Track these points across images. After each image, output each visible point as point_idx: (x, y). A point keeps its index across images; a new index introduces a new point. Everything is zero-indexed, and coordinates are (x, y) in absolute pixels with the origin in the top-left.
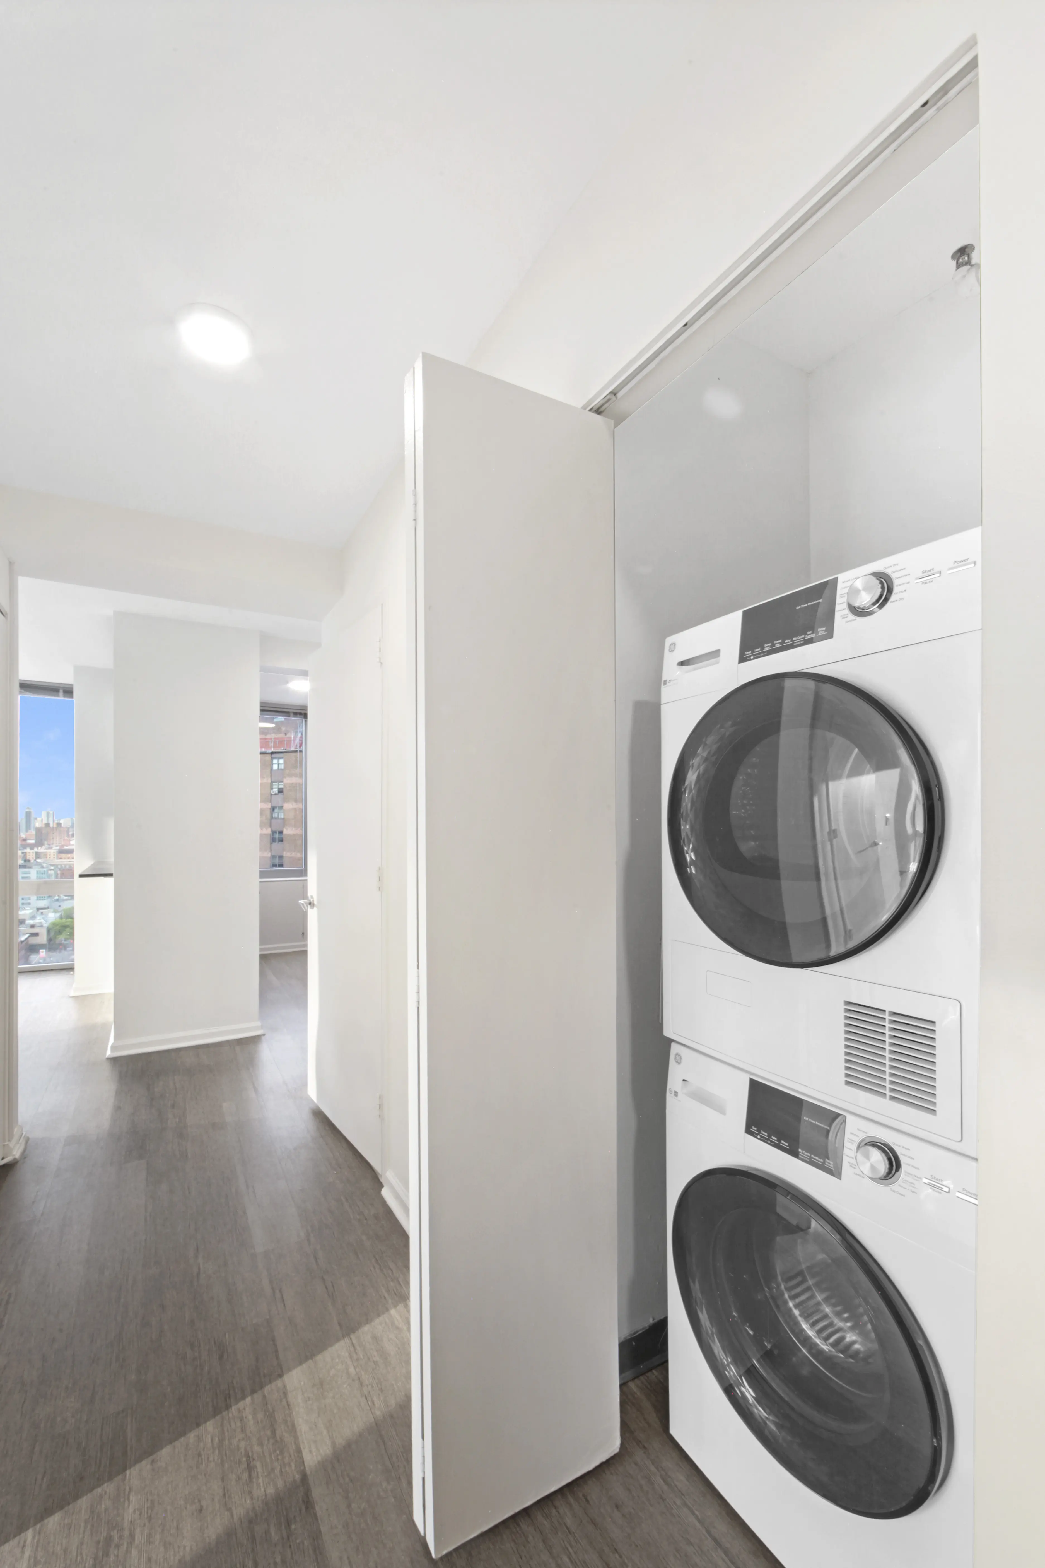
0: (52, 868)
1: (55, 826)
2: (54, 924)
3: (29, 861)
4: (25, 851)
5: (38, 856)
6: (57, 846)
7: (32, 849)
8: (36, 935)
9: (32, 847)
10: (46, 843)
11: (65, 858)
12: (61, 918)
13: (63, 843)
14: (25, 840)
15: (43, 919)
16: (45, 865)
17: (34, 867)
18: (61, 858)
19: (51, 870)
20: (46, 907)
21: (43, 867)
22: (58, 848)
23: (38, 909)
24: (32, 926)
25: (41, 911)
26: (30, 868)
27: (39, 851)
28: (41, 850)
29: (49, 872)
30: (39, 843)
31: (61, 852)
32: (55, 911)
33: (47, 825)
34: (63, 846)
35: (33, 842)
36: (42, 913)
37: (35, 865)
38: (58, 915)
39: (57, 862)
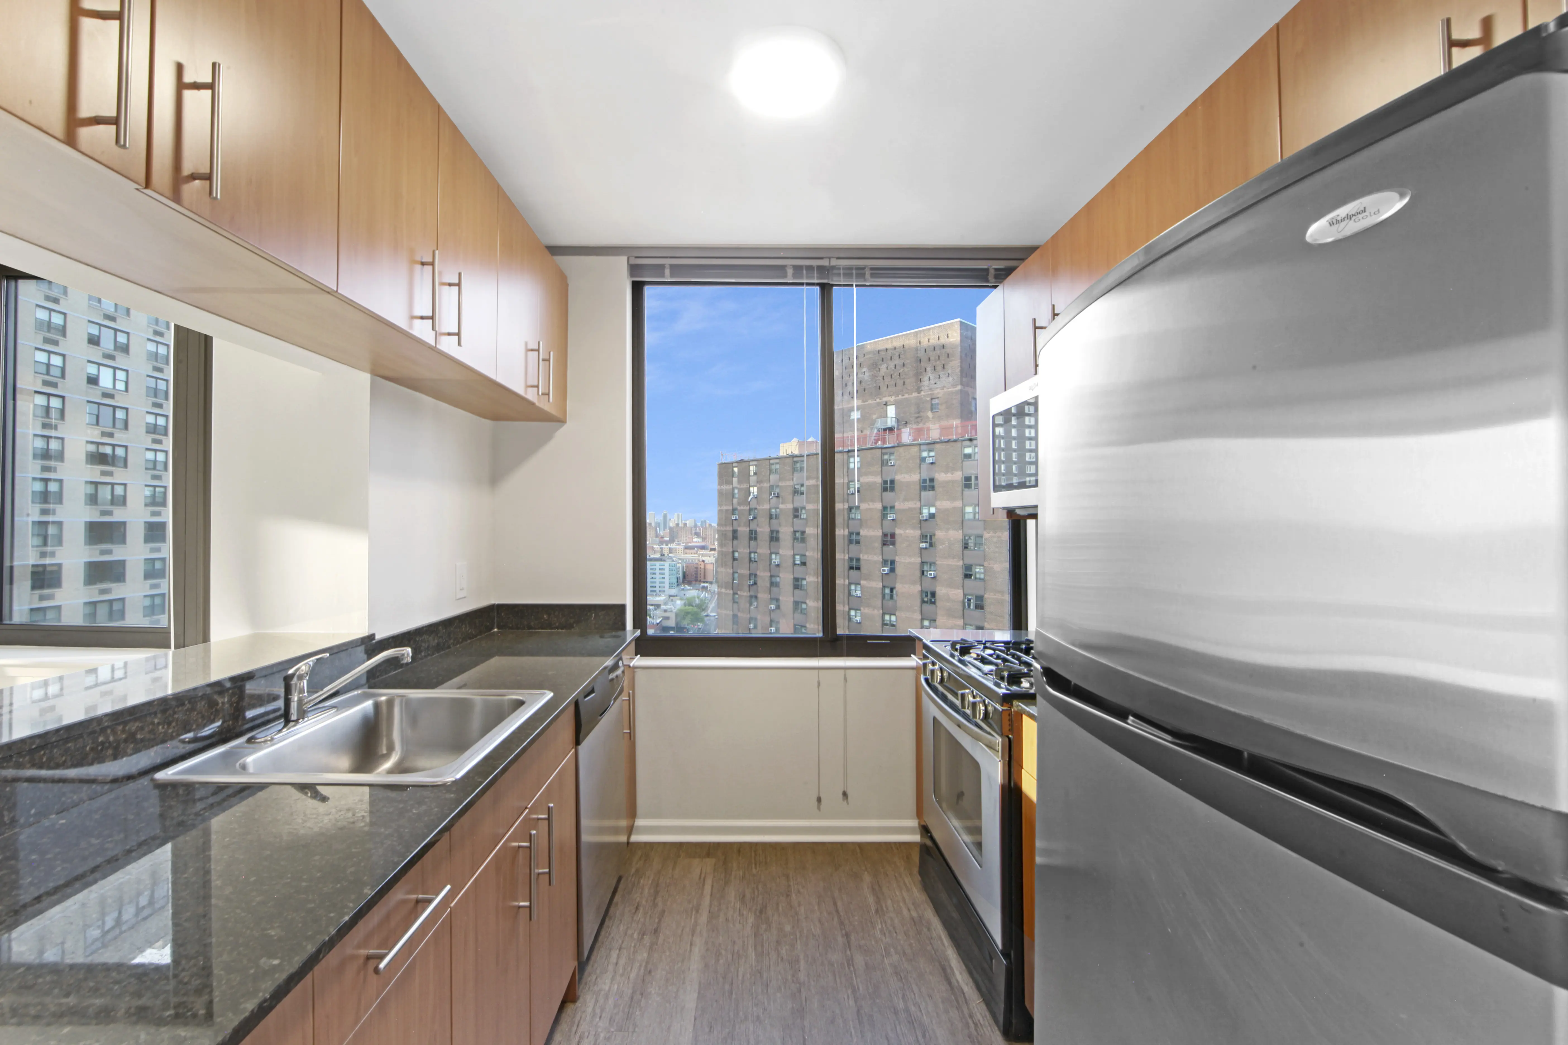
0: (680, 561)
1: (683, 526)
2: (680, 610)
3: (664, 555)
4: (662, 546)
5: (671, 551)
6: (683, 543)
7: (667, 545)
8: (668, 618)
9: (667, 543)
10: (676, 540)
11: (689, 554)
12: (685, 605)
13: (688, 541)
14: (662, 537)
15: (673, 605)
16: (674, 559)
17: (667, 560)
18: (686, 553)
19: (679, 563)
20: (675, 595)
21: (673, 561)
22: (684, 544)
23: (670, 596)
24: (665, 611)
25: (671, 598)
26: (664, 561)
27: (672, 547)
28: (673, 546)
29: (678, 565)
30: (672, 541)
31: (686, 548)
32: (681, 599)
33: (678, 525)
34: (688, 543)
35: (668, 539)
36: (672, 600)
37: (669, 559)
38: (683, 602)
39: (683, 556)
